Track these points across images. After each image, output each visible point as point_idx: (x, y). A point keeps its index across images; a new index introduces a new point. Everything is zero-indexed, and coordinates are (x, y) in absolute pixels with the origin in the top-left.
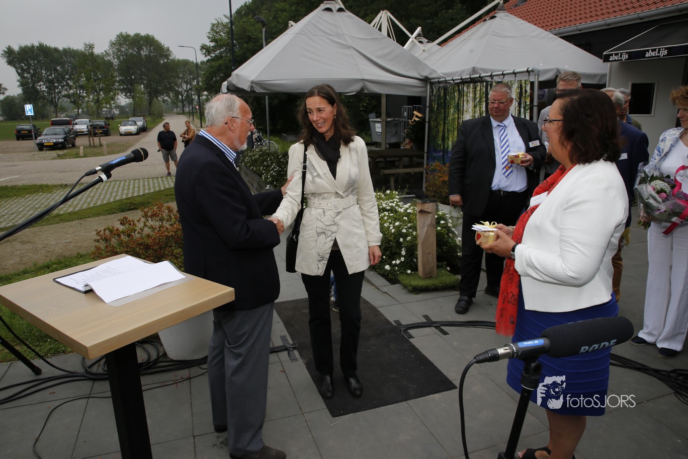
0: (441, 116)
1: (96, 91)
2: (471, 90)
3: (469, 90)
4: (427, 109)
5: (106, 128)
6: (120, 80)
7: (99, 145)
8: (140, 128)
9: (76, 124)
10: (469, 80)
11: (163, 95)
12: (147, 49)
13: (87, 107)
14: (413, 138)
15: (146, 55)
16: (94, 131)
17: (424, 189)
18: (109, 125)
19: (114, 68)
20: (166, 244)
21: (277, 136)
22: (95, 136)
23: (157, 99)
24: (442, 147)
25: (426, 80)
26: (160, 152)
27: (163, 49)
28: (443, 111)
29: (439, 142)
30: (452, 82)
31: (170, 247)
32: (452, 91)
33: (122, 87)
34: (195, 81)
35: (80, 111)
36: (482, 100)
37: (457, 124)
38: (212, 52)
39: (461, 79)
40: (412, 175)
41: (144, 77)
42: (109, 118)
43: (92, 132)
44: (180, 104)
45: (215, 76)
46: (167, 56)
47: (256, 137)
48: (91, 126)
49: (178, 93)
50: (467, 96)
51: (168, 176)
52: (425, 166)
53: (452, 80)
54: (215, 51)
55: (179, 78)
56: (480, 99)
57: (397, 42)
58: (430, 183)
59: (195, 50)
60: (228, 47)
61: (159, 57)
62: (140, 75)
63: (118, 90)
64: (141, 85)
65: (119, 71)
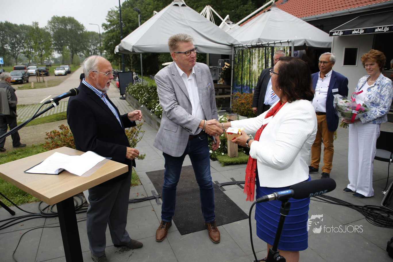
0: (240, 66)
1: (40, 50)
2: (257, 51)
3: (255, 52)
4: (233, 62)
5: (47, 71)
6: (55, 43)
7: (43, 81)
8: (67, 71)
9: (29, 69)
10: (256, 46)
11: (80, 52)
12: (70, 25)
13: (35, 59)
14: (225, 78)
15: (69, 29)
16: (40, 73)
17: (231, 107)
18: (48, 70)
19: (51, 36)
21: (147, 76)
22: (40, 76)
23: (76, 54)
24: (241, 83)
25: (232, 46)
27: (80, 25)
28: (241, 63)
29: (239, 81)
30: (246, 47)
32: (246, 52)
33: (56, 48)
34: (99, 44)
35: (31, 61)
36: (263, 58)
37: (249, 70)
38: (109, 28)
39: (251, 45)
40: (224, 99)
41: (68, 41)
42: (49, 66)
43: (39, 74)
45: (111, 41)
46: (82, 29)
47: (135, 77)
48: (38, 70)
49: (89, 51)
50: (255, 55)
52: (231, 94)
53: (246, 46)
54: (111, 27)
55: (89, 42)
56: (262, 57)
57: (215, 24)
58: (234, 104)
59: (99, 26)
60: (117, 25)
61: (77, 30)
62: (66, 41)
63: (53, 49)
64: (67, 46)
65: (54, 38)
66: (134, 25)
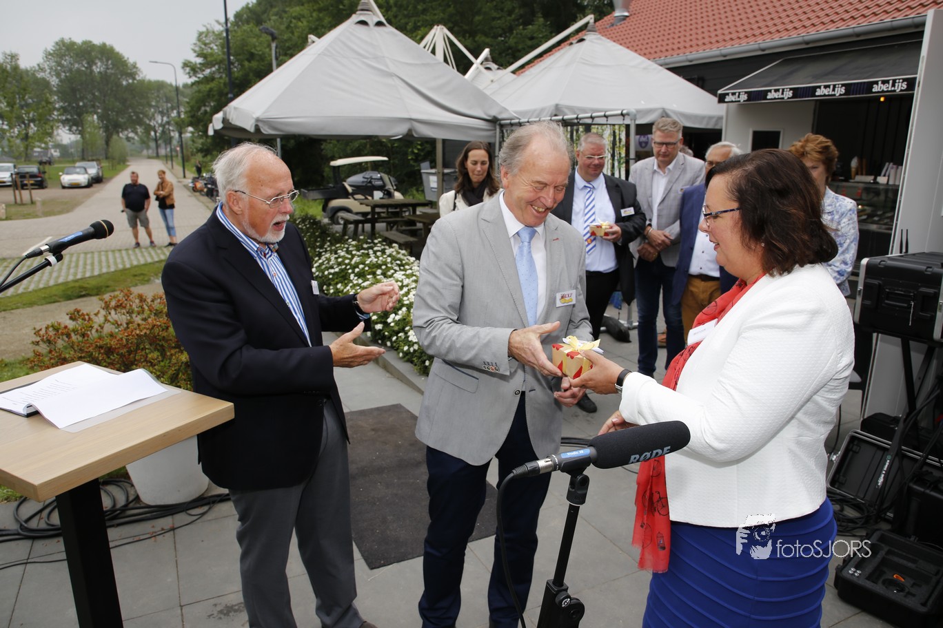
1: (24, 123)
5: (41, 177)
6: (62, 107)
7: (29, 202)
8: (92, 178)
11: (126, 129)
12: (102, 62)
13: (10, 146)
15: (100, 73)
16: (20, 181)
18: (45, 173)
19: (51, 89)
20: (138, 345)
22: (23, 189)
23: (118, 136)
25: (494, 121)
26: (124, 213)
27: (126, 65)
31: (142, 349)
33: (64, 118)
34: (175, 112)
38: (199, 70)
41: (97, 104)
42: (45, 163)
43: (18, 184)
44: (153, 144)
45: (205, 105)
46: (132, 76)
48: (17, 174)
49: (148, 129)
51: (136, 248)
54: (204, 71)
55: (151, 106)
57: (457, 70)
59: (174, 68)
60: (222, 66)
61: (119, 77)
62: (91, 101)
63: (58, 121)
64: (93, 115)
65: (60, 95)
66: (263, 66)
